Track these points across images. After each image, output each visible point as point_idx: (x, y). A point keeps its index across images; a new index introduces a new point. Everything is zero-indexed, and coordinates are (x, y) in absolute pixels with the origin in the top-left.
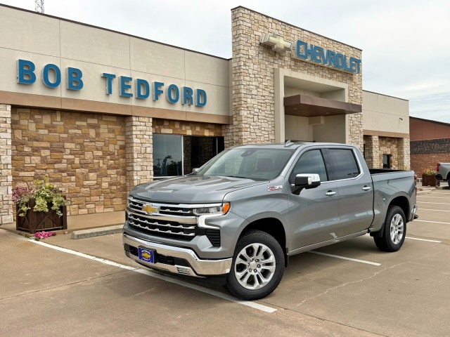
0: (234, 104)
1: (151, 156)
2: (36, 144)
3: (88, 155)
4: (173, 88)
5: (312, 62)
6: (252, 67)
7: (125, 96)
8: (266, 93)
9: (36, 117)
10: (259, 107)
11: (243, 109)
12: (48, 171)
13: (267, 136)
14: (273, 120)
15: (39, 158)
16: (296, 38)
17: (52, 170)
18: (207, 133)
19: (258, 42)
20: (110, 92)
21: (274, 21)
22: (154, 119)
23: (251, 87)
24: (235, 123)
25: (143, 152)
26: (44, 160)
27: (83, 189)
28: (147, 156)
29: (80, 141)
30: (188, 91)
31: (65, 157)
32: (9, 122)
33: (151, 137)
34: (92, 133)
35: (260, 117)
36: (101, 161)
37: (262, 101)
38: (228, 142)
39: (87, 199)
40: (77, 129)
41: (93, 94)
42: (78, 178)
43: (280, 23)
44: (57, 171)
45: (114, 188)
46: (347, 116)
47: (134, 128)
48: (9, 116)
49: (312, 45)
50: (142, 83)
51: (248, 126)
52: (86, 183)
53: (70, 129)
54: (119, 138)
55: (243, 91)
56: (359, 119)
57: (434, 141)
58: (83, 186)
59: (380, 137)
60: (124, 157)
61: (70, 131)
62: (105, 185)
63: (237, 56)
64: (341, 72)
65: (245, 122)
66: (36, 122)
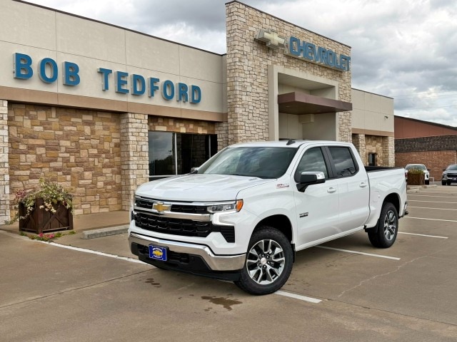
0: (229, 101)
1: (147, 154)
2: (31, 142)
3: (84, 154)
4: (168, 84)
5: (304, 59)
6: (247, 64)
7: (121, 92)
8: (260, 90)
9: (31, 113)
10: (254, 105)
11: (238, 106)
12: (44, 170)
13: (261, 134)
14: (266, 117)
15: (35, 156)
16: (289, 34)
17: (48, 169)
18: (200, 131)
19: (252, 38)
20: (106, 88)
21: (268, 16)
22: (149, 116)
23: (246, 83)
24: (230, 120)
25: (139, 150)
26: (39, 158)
27: (78, 189)
28: (143, 154)
29: (75, 138)
30: (183, 87)
31: (60, 155)
32: (6, 118)
33: (147, 135)
34: (87, 130)
35: (254, 115)
36: (96, 160)
37: (256, 99)
38: (221, 140)
39: (83, 198)
40: (72, 125)
41: (90, 89)
42: (74, 177)
43: (273, 19)
44: (52, 169)
45: (109, 187)
46: (337, 114)
47: (130, 125)
48: (6, 112)
49: (304, 42)
50: (138, 79)
51: (243, 123)
52: (81, 182)
53: (65, 126)
54: (114, 135)
55: (238, 88)
56: (348, 118)
57: (415, 140)
58: (79, 186)
59: (366, 136)
60: (119, 156)
61: (65, 128)
62: (100, 184)
63: (233, 52)
64: (331, 69)
65: (240, 119)
66: (32, 118)
